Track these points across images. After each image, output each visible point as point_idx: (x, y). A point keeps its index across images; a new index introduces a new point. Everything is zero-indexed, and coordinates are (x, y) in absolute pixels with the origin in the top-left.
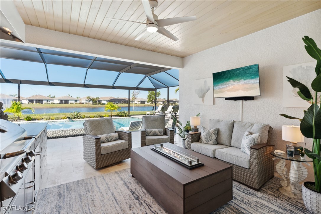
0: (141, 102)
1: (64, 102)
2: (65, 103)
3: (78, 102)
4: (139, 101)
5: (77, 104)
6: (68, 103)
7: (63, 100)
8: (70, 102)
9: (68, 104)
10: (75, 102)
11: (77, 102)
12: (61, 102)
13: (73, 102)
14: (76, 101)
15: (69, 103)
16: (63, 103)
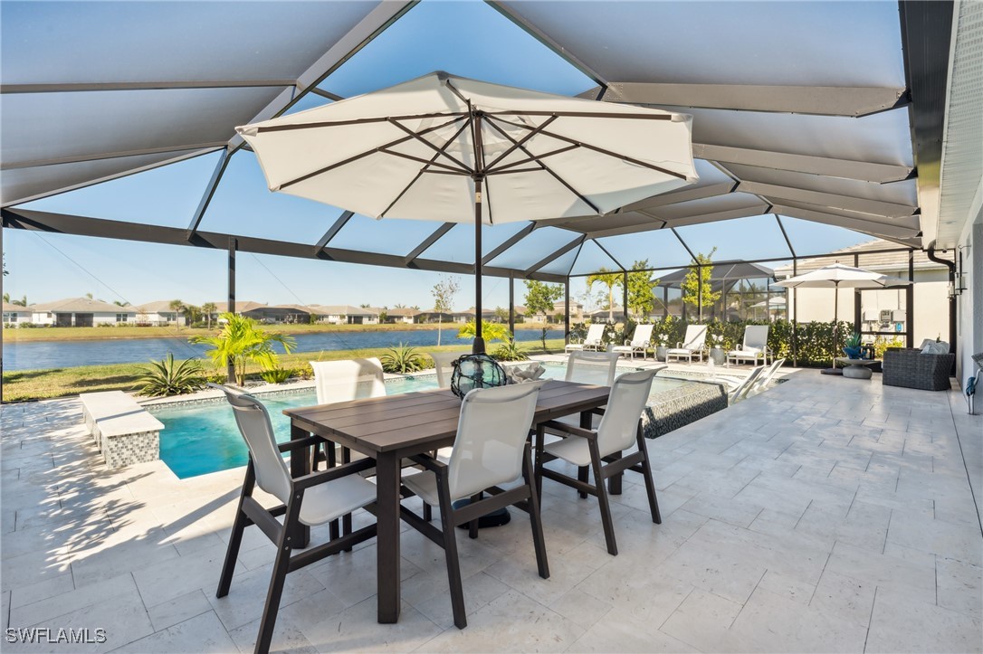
0: (350, 317)
1: (73, 319)
2: (78, 325)
3: (130, 320)
4: (343, 317)
5: (125, 325)
6: (90, 324)
7: (69, 315)
8: (96, 320)
9: (91, 326)
10: (118, 320)
11: (125, 320)
12: (63, 319)
13: (112, 320)
14: (119, 316)
15: (95, 325)
16: (68, 324)
